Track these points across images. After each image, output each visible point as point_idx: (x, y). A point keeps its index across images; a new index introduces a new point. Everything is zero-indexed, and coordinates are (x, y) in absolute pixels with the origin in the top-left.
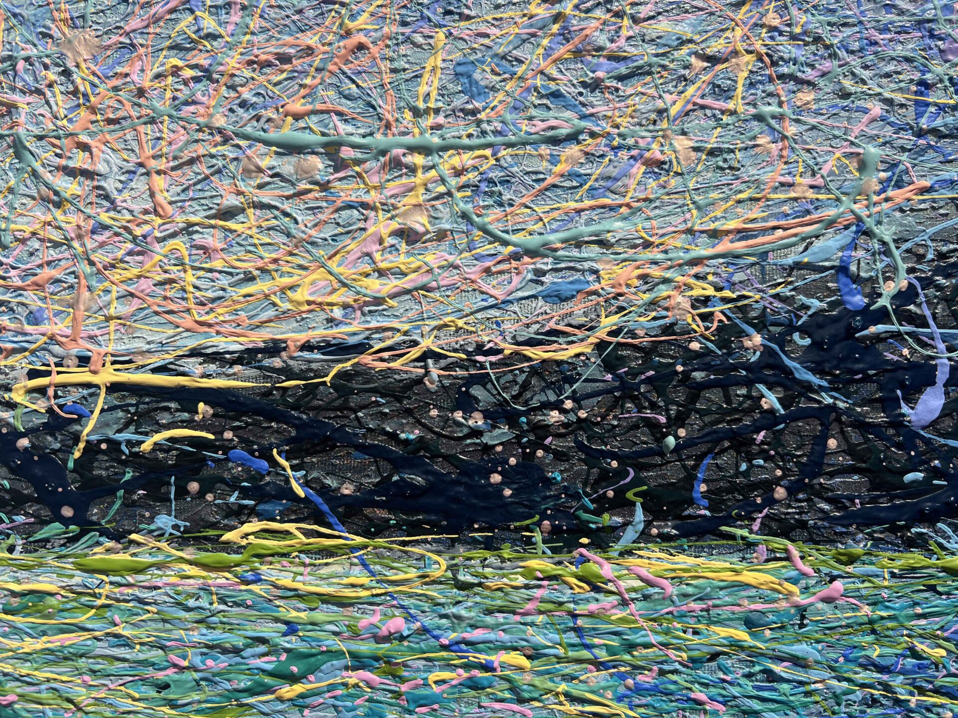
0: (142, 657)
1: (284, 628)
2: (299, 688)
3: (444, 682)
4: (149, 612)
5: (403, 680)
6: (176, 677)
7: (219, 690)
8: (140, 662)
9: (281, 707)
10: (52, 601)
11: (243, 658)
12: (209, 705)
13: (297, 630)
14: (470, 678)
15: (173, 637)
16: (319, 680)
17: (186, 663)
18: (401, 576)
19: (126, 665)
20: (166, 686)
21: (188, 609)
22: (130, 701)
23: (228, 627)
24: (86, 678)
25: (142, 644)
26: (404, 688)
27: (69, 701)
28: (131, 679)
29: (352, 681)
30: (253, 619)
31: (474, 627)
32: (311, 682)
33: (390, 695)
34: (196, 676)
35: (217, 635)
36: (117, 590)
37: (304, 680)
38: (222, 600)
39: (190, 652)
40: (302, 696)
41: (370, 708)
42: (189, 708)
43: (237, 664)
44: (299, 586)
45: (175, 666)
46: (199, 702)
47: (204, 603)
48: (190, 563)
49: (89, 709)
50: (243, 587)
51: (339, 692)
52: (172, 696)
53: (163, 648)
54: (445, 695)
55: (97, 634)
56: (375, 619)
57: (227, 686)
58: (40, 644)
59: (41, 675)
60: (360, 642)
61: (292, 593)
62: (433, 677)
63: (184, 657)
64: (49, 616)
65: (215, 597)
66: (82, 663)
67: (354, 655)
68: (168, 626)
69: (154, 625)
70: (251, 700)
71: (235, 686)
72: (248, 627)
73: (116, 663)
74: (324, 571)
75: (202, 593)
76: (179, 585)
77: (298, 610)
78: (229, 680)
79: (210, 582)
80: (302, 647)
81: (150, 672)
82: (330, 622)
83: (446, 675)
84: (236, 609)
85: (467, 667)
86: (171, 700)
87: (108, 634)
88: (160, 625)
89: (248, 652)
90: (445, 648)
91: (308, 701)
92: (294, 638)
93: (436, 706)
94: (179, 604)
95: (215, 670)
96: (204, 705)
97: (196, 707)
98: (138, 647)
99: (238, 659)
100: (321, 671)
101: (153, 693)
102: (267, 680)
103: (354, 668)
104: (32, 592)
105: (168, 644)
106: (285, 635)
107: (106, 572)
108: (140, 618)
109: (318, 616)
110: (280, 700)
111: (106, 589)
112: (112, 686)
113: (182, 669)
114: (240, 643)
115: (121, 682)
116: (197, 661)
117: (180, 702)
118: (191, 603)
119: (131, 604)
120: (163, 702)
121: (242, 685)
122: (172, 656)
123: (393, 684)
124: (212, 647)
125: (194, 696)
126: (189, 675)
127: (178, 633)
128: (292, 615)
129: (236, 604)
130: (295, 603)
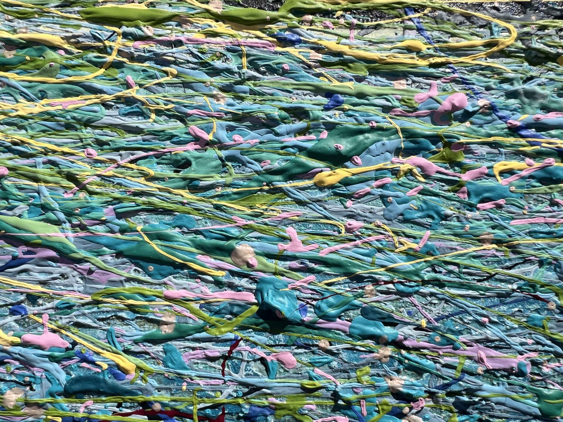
0: (157, 127)
1: (325, 101)
2: (342, 173)
3: (511, 172)
4: (166, 73)
5: (464, 168)
6: (197, 154)
7: (248, 171)
8: (155, 134)
9: (319, 195)
10: (51, 54)
11: (277, 134)
12: (235, 190)
13: (342, 102)
14: (542, 168)
15: (195, 104)
16: (368, 163)
17: (210, 137)
18: (464, 43)
19: (139, 137)
20: (186, 164)
21: (215, 72)
22: (142, 180)
23: (258, 98)
24: (91, 150)
25: (159, 112)
26: (465, 177)
27: (71, 177)
28: (142, 154)
29: (404, 167)
30: (289, 88)
31: (546, 109)
32: (356, 164)
33: (447, 188)
34: (223, 153)
35: (248, 105)
36: (130, 44)
37: (348, 164)
38: (253, 64)
39: (216, 122)
40: (346, 182)
41: (425, 202)
42: (212, 193)
43: (271, 141)
44: (345, 49)
45: (197, 139)
46: (226, 185)
47: (233, 65)
48: (217, 18)
49: (94, 188)
50: (279, 49)
51: (389, 180)
52: (192, 175)
53: (183, 118)
54: (513, 188)
55: (106, 97)
56: (435, 93)
57: (257, 167)
58: (37, 108)
59: (39, 144)
60: (415, 120)
61: (336, 59)
62: (499, 166)
63: (208, 130)
64: (49, 72)
65: (245, 60)
66: (87, 133)
67: (409, 135)
68: (190, 92)
69: (172, 91)
70: (287, 185)
71: (268, 167)
72: (283, 98)
73: (127, 135)
74: (374, 35)
75: (229, 55)
76: (203, 43)
77: (342, 79)
78: (259, 161)
79: (241, 40)
80: (350, 123)
81: (168, 146)
82: (380, 95)
83: (514, 164)
84: (269, 78)
85: (538, 155)
86: (193, 180)
87: (118, 98)
88: (180, 91)
89: (282, 128)
90: (514, 131)
91: (353, 188)
92: (337, 112)
93: (501, 202)
94: (204, 64)
95: (245, 146)
96: (230, 190)
97: (219, 191)
98: (153, 116)
99: (271, 136)
100: (369, 152)
101: (170, 173)
102: (303, 159)
103: (407, 152)
104: (30, 43)
105: (190, 111)
106: (327, 109)
107: (116, 21)
108: (156, 81)
109: (364, 87)
110: (320, 186)
111: (119, 43)
112: (122, 163)
113: (205, 144)
114: (276, 113)
115: (132, 157)
116: (223, 135)
117: (202, 184)
118: (218, 64)
119: (147, 64)
120: (182, 183)
121: (276, 165)
122: (195, 128)
123: (451, 173)
124: (238, 118)
125: (218, 179)
126: (212, 153)
127: (201, 100)
128: (335, 85)
129: (271, 70)
130: (338, 71)
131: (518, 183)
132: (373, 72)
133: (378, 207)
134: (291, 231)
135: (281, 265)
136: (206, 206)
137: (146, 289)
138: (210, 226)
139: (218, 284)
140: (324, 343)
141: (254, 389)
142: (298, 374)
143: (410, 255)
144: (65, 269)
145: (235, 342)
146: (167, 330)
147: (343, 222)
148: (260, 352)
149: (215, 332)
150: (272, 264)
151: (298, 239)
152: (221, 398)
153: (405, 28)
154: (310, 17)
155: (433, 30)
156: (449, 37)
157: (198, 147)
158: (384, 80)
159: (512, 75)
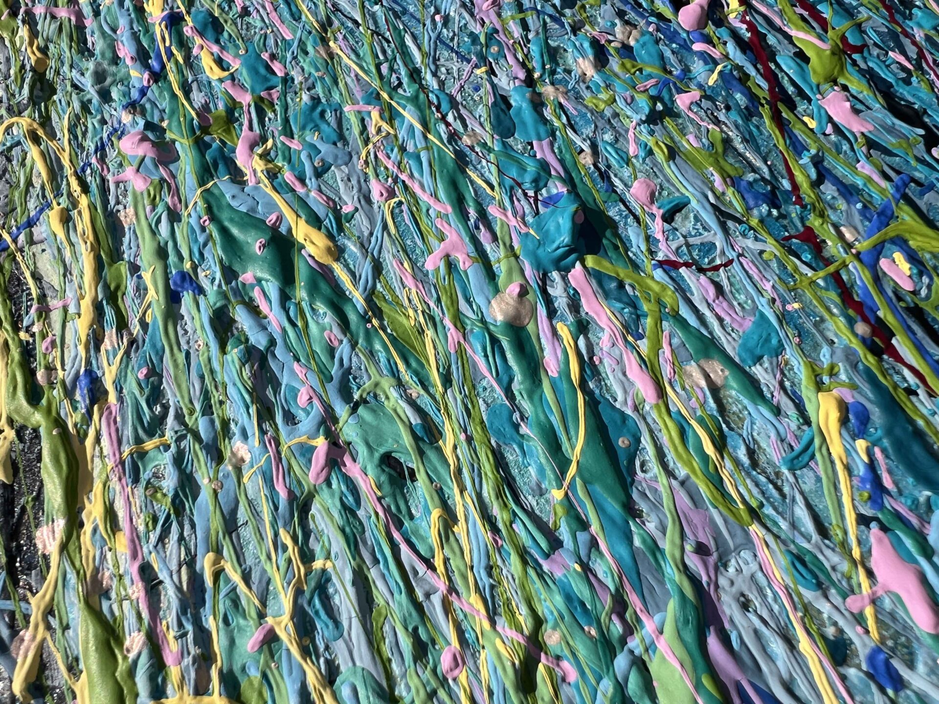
0: (338, 544)
1: (187, 298)
2: (302, 231)
3: (220, 62)
4: (218, 574)
5: (233, 107)
6: (362, 450)
7: (359, 360)
8: (353, 543)
9: (352, 248)
11: (272, 342)
12: (401, 366)
13: (183, 275)
14: (201, 35)
15: (264, 492)
16: (274, 206)
17: (321, 443)
18: (40, 167)
19: (373, 574)
20: (388, 462)
22: (460, 529)
23: (216, 396)
24: (445, 662)
25: (307, 557)
26: (246, 99)
28: (405, 551)
29: (259, 165)
30: (181, 358)
32: (280, 218)
33: (271, 115)
34: (342, 411)
36: (174, 672)
37: (283, 230)
38: (155, 427)
39: (288, 442)
40: (315, 221)
41: (303, 128)
42: (425, 401)
43: (288, 348)
44: (86, 304)
45: (334, 462)
46: (400, 384)
48: (74, 524)
49: (523, 617)
50: (112, 398)
51: (288, 176)
52: (407, 440)
54: (242, 52)
55: (312, 679)
57: (343, 349)
60: (180, 178)
61: (109, 313)
62: (215, 74)
63: (307, 451)
65: (149, 445)
66: (409, 689)
68: (243, 514)
69: (251, 550)
70: (358, 297)
71: (336, 331)
72: (203, 359)
73: (379, 600)
75: (145, 476)
76: (134, 529)
77: (141, 290)
78: (331, 351)
79: (110, 463)
80: (215, 252)
81: (369, 510)
82: (154, 233)
83: (206, 62)
84: (172, 395)
85: (183, 44)
86: (416, 438)
87: (306, 652)
88: (247, 533)
89: (259, 340)
90: (158, 76)
91: (321, 211)
92: (201, 274)
93: (265, 56)
94: (178, 507)
95: (314, 380)
96: (406, 376)
97: (416, 390)
98: (318, 564)
99: (279, 351)
100: (253, 209)
101: (421, 488)
102: (302, 284)
105: (283, 494)
106: (200, 291)
108: (242, 587)
109: (147, 255)
110: (338, 253)
112: (442, 586)
115: (421, 568)
116: (307, 422)
117: (415, 420)
118: (169, 483)
119: (210, 623)
120: (431, 454)
121: (328, 318)
122: (312, 476)
123: (248, 117)
124: (265, 413)
125: (393, 399)
126: (349, 430)
127: (252, 482)
128: (155, 296)
129: (156, 395)
130: (129, 302)
131: (232, 51)
132: (116, 255)
133: (337, 174)
134: (432, 263)
135: (496, 254)
136: (454, 399)
137: (668, 436)
138: (489, 380)
139: (582, 327)
140: (587, 159)
141: (723, 216)
142: (655, 170)
143: (390, 115)
144: (729, 608)
145: (666, 266)
146: (718, 371)
147: (383, 207)
148: (657, 227)
149: (669, 297)
150: (501, 268)
151: (439, 249)
152: (771, 247)
153: (31, 242)
154: (40, 375)
155: (25, 209)
156: (34, 187)
157: (347, 459)
158: (126, 240)
159: (76, 105)
